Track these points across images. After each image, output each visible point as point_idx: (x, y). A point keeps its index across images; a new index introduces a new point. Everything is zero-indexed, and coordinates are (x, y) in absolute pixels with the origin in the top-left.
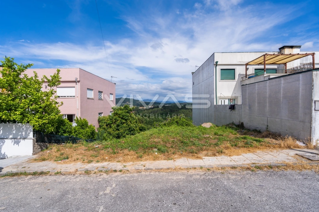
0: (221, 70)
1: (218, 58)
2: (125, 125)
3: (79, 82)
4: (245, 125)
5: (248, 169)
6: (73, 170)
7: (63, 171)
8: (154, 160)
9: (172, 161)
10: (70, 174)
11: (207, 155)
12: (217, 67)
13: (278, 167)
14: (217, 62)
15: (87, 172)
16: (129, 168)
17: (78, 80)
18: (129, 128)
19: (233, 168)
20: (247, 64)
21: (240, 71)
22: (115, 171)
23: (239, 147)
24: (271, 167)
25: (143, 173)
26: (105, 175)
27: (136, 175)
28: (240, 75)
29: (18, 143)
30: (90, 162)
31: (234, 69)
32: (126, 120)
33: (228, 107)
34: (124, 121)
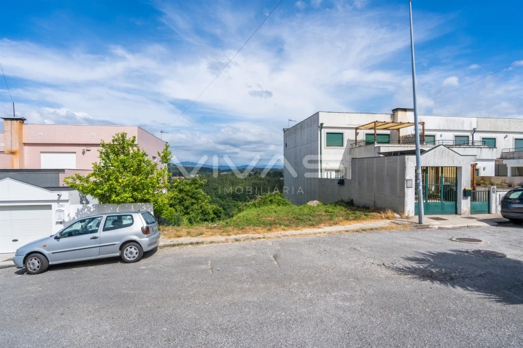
0: (327, 133)
1: (323, 119)
2: (195, 206)
4: (354, 202)
5: (357, 231)
6: (223, 240)
8: (284, 231)
9: (299, 230)
11: (325, 226)
12: (322, 130)
14: (322, 124)
15: (237, 240)
16: (268, 236)
18: (203, 211)
20: (357, 129)
21: (349, 135)
22: (260, 238)
23: (350, 220)
24: (372, 229)
26: (254, 241)
27: (279, 239)
28: (349, 140)
30: (229, 235)
31: (342, 134)
33: (336, 182)
34: (194, 201)
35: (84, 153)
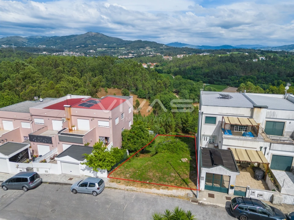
0: (206, 117)
1: (203, 110)
3: (111, 119)
6: (123, 189)
7: (121, 188)
8: (146, 188)
9: (151, 189)
10: (123, 190)
11: (162, 189)
13: (176, 197)
14: (202, 112)
15: (127, 190)
16: (138, 190)
17: (111, 118)
19: (165, 195)
22: (134, 191)
24: (174, 197)
25: (141, 193)
26: (132, 192)
27: (140, 193)
29: (102, 173)
30: (127, 185)
31: (216, 117)
32: (140, 137)
35: (92, 120)
